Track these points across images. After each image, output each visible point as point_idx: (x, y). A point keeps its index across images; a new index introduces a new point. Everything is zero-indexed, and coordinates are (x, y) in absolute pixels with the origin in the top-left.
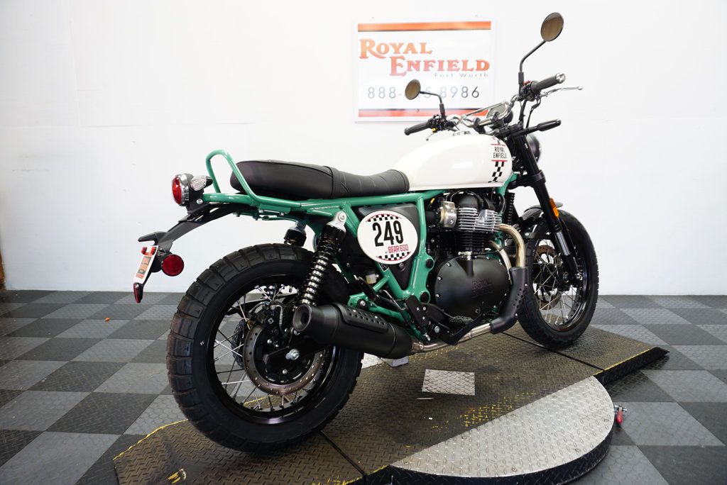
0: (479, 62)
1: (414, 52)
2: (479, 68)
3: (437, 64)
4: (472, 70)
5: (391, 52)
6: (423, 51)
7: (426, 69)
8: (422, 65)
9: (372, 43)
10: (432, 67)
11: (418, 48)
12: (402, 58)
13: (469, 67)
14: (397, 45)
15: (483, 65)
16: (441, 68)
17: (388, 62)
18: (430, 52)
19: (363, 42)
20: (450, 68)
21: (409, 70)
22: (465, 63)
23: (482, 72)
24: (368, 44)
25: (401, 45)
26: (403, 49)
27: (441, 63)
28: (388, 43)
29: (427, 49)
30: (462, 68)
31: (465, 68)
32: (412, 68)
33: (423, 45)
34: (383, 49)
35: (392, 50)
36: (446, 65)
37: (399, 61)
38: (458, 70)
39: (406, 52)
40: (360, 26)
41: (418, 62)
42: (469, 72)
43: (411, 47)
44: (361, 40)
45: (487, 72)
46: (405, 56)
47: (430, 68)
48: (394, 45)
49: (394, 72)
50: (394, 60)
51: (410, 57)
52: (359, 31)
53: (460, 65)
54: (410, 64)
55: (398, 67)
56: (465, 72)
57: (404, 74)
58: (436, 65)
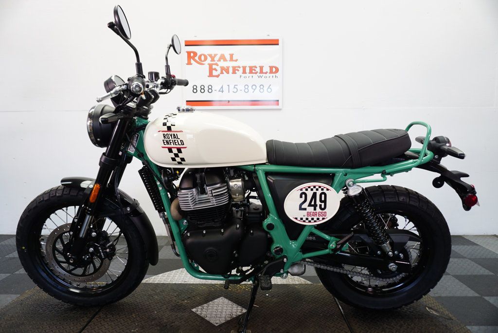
0: (271, 68)
1: (225, 60)
2: (271, 72)
3: (242, 68)
4: (266, 73)
5: (209, 60)
6: (231, 59)
7: (234, 72)
8: (231, 70)
9: (195, 54)
10: (238, 71)
11: (228, 58)
12: (217, 65)
13: (264, 71)
14: (213, 55)
15: (274, 70)
16: (244, 72)
17: (206, 68)
18: (236, 60)
19: (189, 53)
20: (251, 72)
21: (222, 73)
22: (261, 68)
23: (274, 75)
24: (192, 54)
25: (215, 55)
26: (216, 59)
27: (244, 68)
28: (206, 54)
29: (234, 58)
30: (259, 71)
31: (261, 72)
32: (224, 72)
33: (231, 56)
34: (203, 58)
35: (209, 59)
36: (248, 70)
37: (214, 67)
38: (256, 73)
39: (219, 60)
40: (186, 42)
41: (228, 68)
42: (264, 75)
43: (222, 57)
44: (187, 52)
45: (277, 74)
46: (218, 63)
47: (236, 72)
48: (210, 56)
49: (211, 75)
50: (210, 66)
51: (222, 64)
52: (186, 45)
53: (258, 70)
54: (222, 69)
55: (214, 71)
56: (261, 75)
57: (218, 76)
58: (241, 70)
